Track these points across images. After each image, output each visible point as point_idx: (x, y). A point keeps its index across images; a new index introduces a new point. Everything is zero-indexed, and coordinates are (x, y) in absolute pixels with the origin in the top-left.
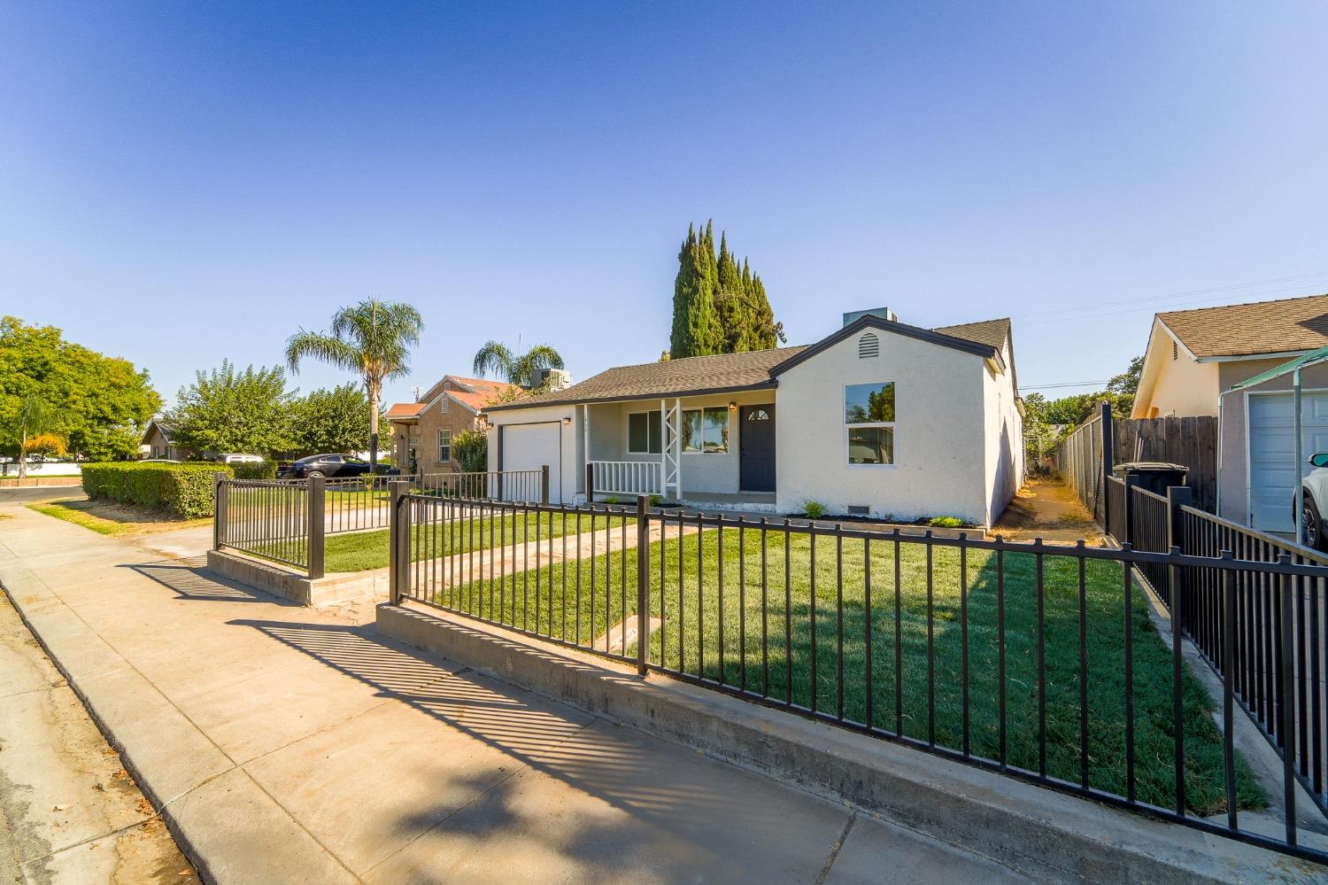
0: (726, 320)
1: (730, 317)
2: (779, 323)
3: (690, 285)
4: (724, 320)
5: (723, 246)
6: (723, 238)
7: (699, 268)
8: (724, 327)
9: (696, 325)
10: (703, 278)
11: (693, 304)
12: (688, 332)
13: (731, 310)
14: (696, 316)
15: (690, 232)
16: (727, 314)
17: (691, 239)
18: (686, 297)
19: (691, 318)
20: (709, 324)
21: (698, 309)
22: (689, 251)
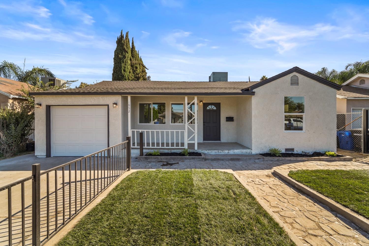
0: (134, 71)
1: (136, 70)
2: (149, 76)
3: (122, 54)
4: (134, 72)
5: (133, 43)
6: (133, 40)
7: (126, 49)
8: (134, 74)
9: (124, 71)
10: (128, 53)
11: (123, 62)
12: (121, 73)
13: (136, 68)
14: (125, 67)
15: (121, 33)
16: (135, 69)
17: (122, 37)
18: (120, 59)
19: (123, 68)
20: (130, 71)
21: (126, 65)
22: (121, 41)
